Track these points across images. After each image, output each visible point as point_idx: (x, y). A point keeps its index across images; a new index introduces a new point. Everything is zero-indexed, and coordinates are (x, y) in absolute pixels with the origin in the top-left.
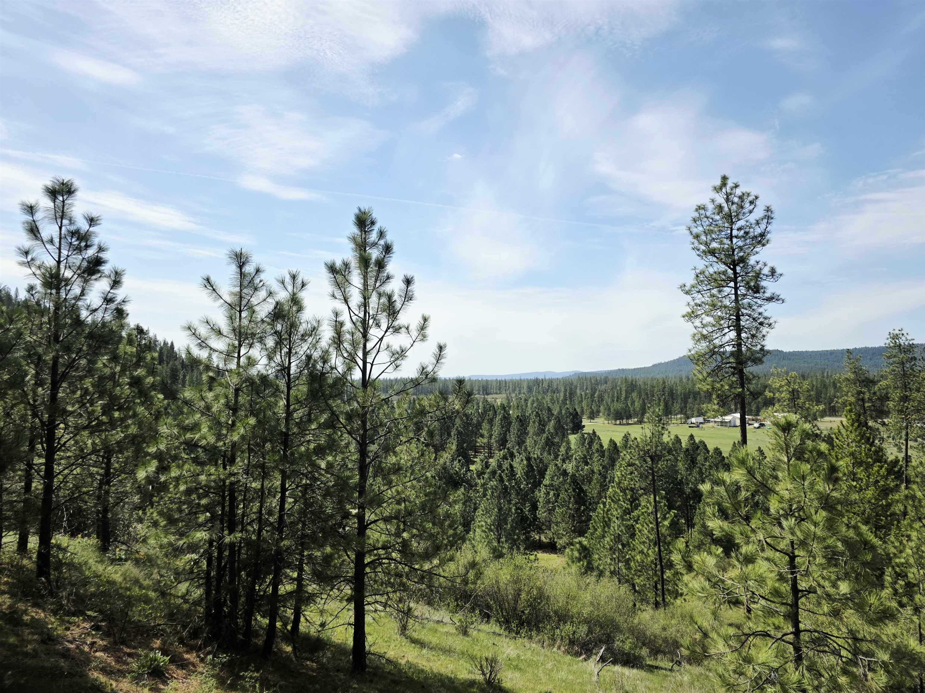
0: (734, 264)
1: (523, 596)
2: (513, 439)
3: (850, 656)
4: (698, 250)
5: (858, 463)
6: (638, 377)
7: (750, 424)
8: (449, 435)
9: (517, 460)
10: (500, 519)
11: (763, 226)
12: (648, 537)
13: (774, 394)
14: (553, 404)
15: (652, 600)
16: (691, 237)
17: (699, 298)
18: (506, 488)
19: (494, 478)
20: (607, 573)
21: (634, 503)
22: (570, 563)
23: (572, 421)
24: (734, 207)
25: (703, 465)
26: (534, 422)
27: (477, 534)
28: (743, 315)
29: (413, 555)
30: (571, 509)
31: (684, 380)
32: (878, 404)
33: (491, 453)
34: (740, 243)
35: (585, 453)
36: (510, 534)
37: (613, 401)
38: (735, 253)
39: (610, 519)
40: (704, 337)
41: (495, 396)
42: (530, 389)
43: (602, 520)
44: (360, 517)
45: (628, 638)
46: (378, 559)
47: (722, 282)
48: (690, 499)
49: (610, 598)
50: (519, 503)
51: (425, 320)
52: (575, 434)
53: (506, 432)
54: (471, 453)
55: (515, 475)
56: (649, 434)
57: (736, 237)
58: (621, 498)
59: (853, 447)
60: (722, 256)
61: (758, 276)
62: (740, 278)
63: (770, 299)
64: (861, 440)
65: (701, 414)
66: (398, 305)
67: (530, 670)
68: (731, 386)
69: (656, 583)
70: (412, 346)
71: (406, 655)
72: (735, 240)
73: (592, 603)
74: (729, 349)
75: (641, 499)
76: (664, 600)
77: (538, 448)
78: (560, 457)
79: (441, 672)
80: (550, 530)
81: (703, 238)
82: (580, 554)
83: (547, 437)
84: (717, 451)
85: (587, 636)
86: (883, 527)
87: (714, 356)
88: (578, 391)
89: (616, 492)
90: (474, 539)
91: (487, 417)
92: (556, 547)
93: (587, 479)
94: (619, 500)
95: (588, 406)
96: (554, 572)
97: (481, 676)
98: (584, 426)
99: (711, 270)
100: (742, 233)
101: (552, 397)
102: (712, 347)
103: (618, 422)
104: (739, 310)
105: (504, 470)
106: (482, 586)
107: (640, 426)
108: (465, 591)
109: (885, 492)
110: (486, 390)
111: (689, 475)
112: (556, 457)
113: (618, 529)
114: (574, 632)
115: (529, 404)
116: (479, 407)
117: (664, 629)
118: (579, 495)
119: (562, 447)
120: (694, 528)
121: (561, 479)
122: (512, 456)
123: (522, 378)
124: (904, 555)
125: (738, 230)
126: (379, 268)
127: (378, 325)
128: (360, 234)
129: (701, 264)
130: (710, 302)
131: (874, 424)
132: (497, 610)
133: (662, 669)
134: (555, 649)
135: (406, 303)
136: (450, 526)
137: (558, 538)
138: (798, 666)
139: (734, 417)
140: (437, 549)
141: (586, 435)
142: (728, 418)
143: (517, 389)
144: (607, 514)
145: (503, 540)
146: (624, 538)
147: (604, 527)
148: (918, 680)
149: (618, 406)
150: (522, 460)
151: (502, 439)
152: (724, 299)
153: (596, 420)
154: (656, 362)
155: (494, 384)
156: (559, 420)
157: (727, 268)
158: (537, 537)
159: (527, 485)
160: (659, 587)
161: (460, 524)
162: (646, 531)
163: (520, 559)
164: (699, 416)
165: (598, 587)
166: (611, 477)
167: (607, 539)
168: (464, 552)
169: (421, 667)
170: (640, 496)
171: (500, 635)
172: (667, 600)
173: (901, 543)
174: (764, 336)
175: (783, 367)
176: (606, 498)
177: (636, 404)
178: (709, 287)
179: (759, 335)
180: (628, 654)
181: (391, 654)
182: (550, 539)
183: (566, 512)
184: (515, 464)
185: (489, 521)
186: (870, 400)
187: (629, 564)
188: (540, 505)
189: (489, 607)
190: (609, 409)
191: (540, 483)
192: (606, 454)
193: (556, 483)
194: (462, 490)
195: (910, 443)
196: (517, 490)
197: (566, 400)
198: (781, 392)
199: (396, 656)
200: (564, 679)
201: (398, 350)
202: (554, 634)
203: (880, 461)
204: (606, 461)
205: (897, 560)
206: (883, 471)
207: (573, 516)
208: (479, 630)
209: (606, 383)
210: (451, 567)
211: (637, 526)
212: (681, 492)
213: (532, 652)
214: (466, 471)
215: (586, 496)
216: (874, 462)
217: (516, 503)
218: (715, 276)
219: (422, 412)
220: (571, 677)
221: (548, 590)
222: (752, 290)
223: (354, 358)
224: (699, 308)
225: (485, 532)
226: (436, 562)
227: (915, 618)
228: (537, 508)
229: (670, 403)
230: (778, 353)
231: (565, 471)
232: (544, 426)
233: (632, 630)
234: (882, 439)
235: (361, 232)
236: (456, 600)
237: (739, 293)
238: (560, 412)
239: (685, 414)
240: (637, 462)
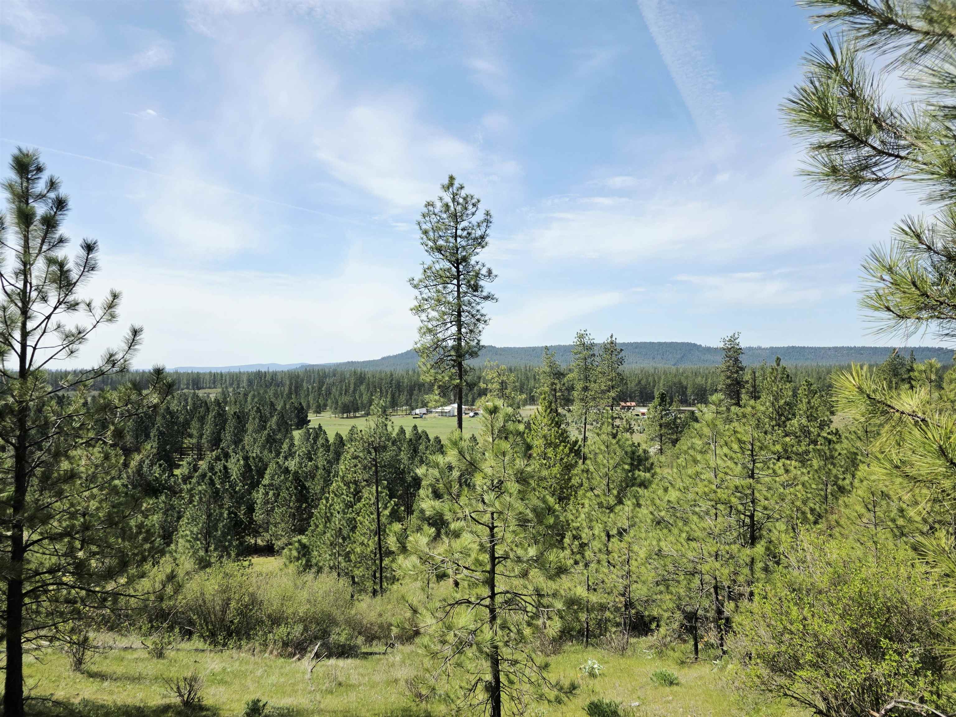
0: (457, 263)
1: (233, 604)
2: (229, 438)
3: (534, 610)
4: (427, 245)
5: (549, 444)
6: (367, 370)
7: (466, 414)
8: (148, 437)
9: (233, 460)
10: (209, 526)
11: (483, 229)
12: (369, 528)
13: (487, 385)
14: (277, 398)
15: (370, 589)
16: (421, 232)
17: (426, 293)
18: (217, 492)
19: (203, 481)
20: (326, 569)
21: (357, 495)
22: (287, 563)
23: (297, 416)
24: (459, 208)
25: (424, 454)
26: (254, 419)
27: (180, 545)
28: (463, 312)
29: (91, 575)
30: (291, 508)
31: (410, 373)
32: (566, 393)
33: (201, 455)
34: (463, 243)
35: (309, 448)
36: (221, 542)
37: (341, 394)
38: (459, 252)
39: (332, 514)
40: (430, 331)
41: (207, 391)
42: (250, 383)
43: (324, 515)
44: (17, 540)
45: (344, 629)
46: (42, 586)
47: (447, 279)
48: (411, 487)
49: (327, 594)
50: (233, 507)
51: (115, 296)
52: (300, 429)
53: (221, 430)
54: (176, 456)
55: (230, 477)
56: (373, 426)
57: (460, 237)
58: (344, 491)
59: (546, 431)
60: (448, 254)
61: (477, 275)
62: (462, 276)
63: (486, 298)
64: (551, 424)
65: (424, 405)
66: (74, 276)
67: (237, 681)
68: (450, 377)
69: (375, 572)
70: (95, 327)
71: (81, 693)
72: (459, 240)
73: (309, 601)
74: (451, 343)
75: (363, 491)
76: (381, 587)
77: (258, 447)
78: (282, 454)
79: (127, 703)
80: (268, 532)
81: (431, 234)
82: (299, 553)
83: (269, 434)
84: (438, 440)
85: (302, 635)
86: (565, 498)
87: (437, 349)
88: (305, 384)
89: (339, 487)
90: (176, 552)
91: (198, 415)
92: (274, 549)
93: (310, 475)
94: (343, 494)
95: (314, 400)
96: (269, 575)
97: (178, 698)
98: (309, 421)
99: (437, 267)
100: (465, 233)
101: (276, 391)
102: (436, 340)
103: (345, 415)
104: (460, 306)
105: (216, 472)
106: (184, 601)
107: (365, 418)
108: (162, 610)
109: (568, 467)
110: (197, 384)
111: (411, 464)
112: (278, 454)
113: (339, 523)
114: (289, 634)
115: (249, 399)
116: (187, 403)
117: (380, 615)
118: (301, 492)
119: (285, 444)
120: (413, 514)
121: (282, 478)
122: (227, 456)
123: (242, 371)
124: (579, 519)
125: (462, 230)
126: (48, 227)
127: (44, 299)
128: (19, 180)
129: (428, 260)
130: (435, 297)
131: (563, 410)
132: (201, 625)
133: (376, 654)
134: (267, 655)
135: (85, 273)
136: (146, 540)
137: (276, 539)
138: (493, 626)
139: (453, 408)
140: (123, 565)
141: (311, 430)
142: (447, 409)
143: (236, 383)
144: (330, 509)
145: (212, 548)
146: (345, 532)
147: (326, 522)
148: (585, 625)
149: (346, 399)
150: (238, 460)
151: (215, 439)
152: (448, 296)
153: (323, 414)
154: (385, 355)
155: (207, 377)
156: (283, 416)
157: (451, 266)
158: (253, 541)
159: (244, 486)
160: (378, 575)
161: (159, 536)
162: (367, 522)
163: (230, 566)
164: (423, 407)
165: (316, 583)
166: (335, 471)
167: (328, 535)
168: (163, 567)
169: (101, 702)
170: (363, 487)
171: (203, 651)
172: (384, 587)
173: (577, 510)
174: (480, 331)
175: (495, 361)
176: (329, 493)
177: (364, 396)
178: (435, 283)
179: (477, 331)
180: (344, 646)
181: (60, 695)
182: (268, 542)
183: (286, 512)
184: (229, 465)
185: (195, 530)
186: (560, 390)
187: (349, 557)
188: (257, 507)
189: (191, 623)
190: (337, 402)
191: (259, 483)
192: (332, 448)
193: (277, 482)
194: (163, 498)
195: (588, 427)
196: (231, 493)
197: (291, 394)
198: (492, 383)
199: (67, 696)
200: (274, 683)
201: (74, 331)
202: (266, 639)
203: (564, 442)
204: (331, 455)
205: (574, 524)
206: (567, 450)
207: (294, 515)
208: (178, 650)
209: (335, 375)
210: (145, 585)
211: (359, 518)
212: (403, 480)
213: (241, 663)
214: (169, 477)
215: (309, 492)
216: (561, 442)
217: (230, 508)
218: (441, 272)
219: (108, 407)
220: (282, 680)
221: (261, 595)
222: (472, 289)
223: (7, 340)
224: (426, 302)
225: (190, 541)
226: (123, 580)
227: (585, 571)
228: (253, 510)
229: (397, 394)
230: (492, 349)
231: (287, 469)
232: (265, 422)
233: (349, 622)
234: (568, 424)
235: (21, 178)
236: (151, 621)
237: (461, 290)
238: (284, 407)
239: (410, 406)
240: (361, 454)
